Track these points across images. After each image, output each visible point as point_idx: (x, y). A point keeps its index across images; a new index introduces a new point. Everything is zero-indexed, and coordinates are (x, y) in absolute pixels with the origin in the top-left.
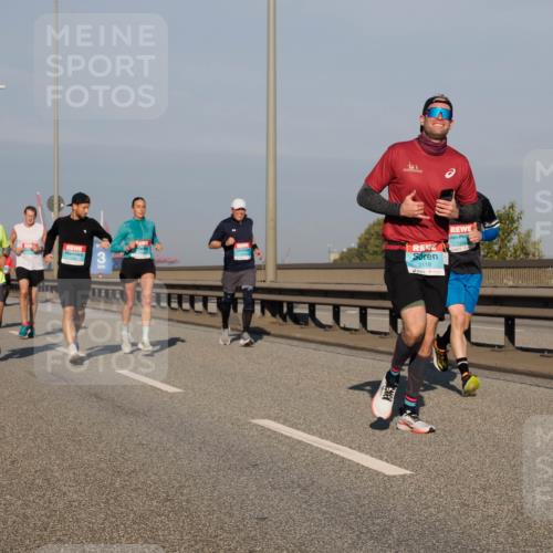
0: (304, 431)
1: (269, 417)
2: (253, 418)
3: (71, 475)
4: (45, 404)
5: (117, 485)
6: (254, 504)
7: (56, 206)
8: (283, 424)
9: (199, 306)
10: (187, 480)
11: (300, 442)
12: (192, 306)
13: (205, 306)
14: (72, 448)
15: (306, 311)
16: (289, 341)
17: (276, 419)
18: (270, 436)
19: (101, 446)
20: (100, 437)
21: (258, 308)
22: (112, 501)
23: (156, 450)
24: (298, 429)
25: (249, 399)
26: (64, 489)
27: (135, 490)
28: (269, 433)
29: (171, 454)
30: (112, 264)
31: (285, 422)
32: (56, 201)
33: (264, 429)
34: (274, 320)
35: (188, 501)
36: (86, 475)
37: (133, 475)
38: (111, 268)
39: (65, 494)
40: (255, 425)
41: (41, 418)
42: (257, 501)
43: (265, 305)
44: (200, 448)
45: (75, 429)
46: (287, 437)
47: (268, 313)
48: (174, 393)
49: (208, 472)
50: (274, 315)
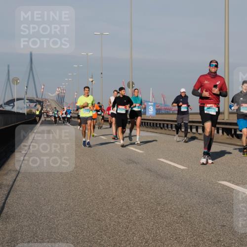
1: (226, 181)
2: (219, 181)
3: (139, 205)
4: (127, 173)
5: (159, 209)
6: (219, 219)
7: (131, 86)
8: (233, 183)
9: (194, 130)
10: (189, 208)
12: (191, 130)
13: (197, 130)
14: (138, 192)
17: (229, 181)
18: (226, 189)
19: (151, 192)
20: (151, 188)
21: (221, 131)
22: (156, 217)
23: (175, 194)
24: (239, 186)
25: (217, 172)
26: (136, 211)
27: (167, 212)
28: (226, 188)
29: (182, 196)
30: (155, 112)
32: (131, 83)
33: (224, 185)
34: (228, 137)
35: (190, 217)
36: (145, 205)
37: (166, 205)
38: (155, 114)
39: (136, 213)
40: (220, 184)
41: (125, 179)
42: (221, 218)
43: (224, 130)
44: (195, 194)
45: (140, 185)
46: (234, 189)
47: (225, 134)
48: (183, 169)
49: (199, 205)
50: (228, 135)
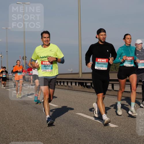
0: (90, 116)
1: (80, 112)
3: (30, 129)
4: (23, 110)
5: (41, 131)
7: (25, 59)
8: (84, 114)
9: (62, 84)
10: (59, 129)
11: (89, 119)
12: (60, 84)
13: (64, 84)
14: (29, 121)
15: (90, 85)
16: (86, 93)
17: (83, 113)
18: (81, 118)
19: (37, 121)
20: (37, 118)
21: (77, 84)
22: (40, 135)
24: (88, 115)
25: (75, 108)
26: (28, 132)
31: (85, 114)
32: (25, 57)
33: (79, 116)
34: (82, 87)
35: (60, 135)
36: (33, 128)
37: (46, 128)
40: (77, 114)
41: (22, 114)
42: (78, 134)
43: (79, 83)
44: (63, 121)
45: (30, 116)
46: (85, 118)
47: (80, 85)
48: (56, 107)
49: (65, 127)
50: (82, 86)
